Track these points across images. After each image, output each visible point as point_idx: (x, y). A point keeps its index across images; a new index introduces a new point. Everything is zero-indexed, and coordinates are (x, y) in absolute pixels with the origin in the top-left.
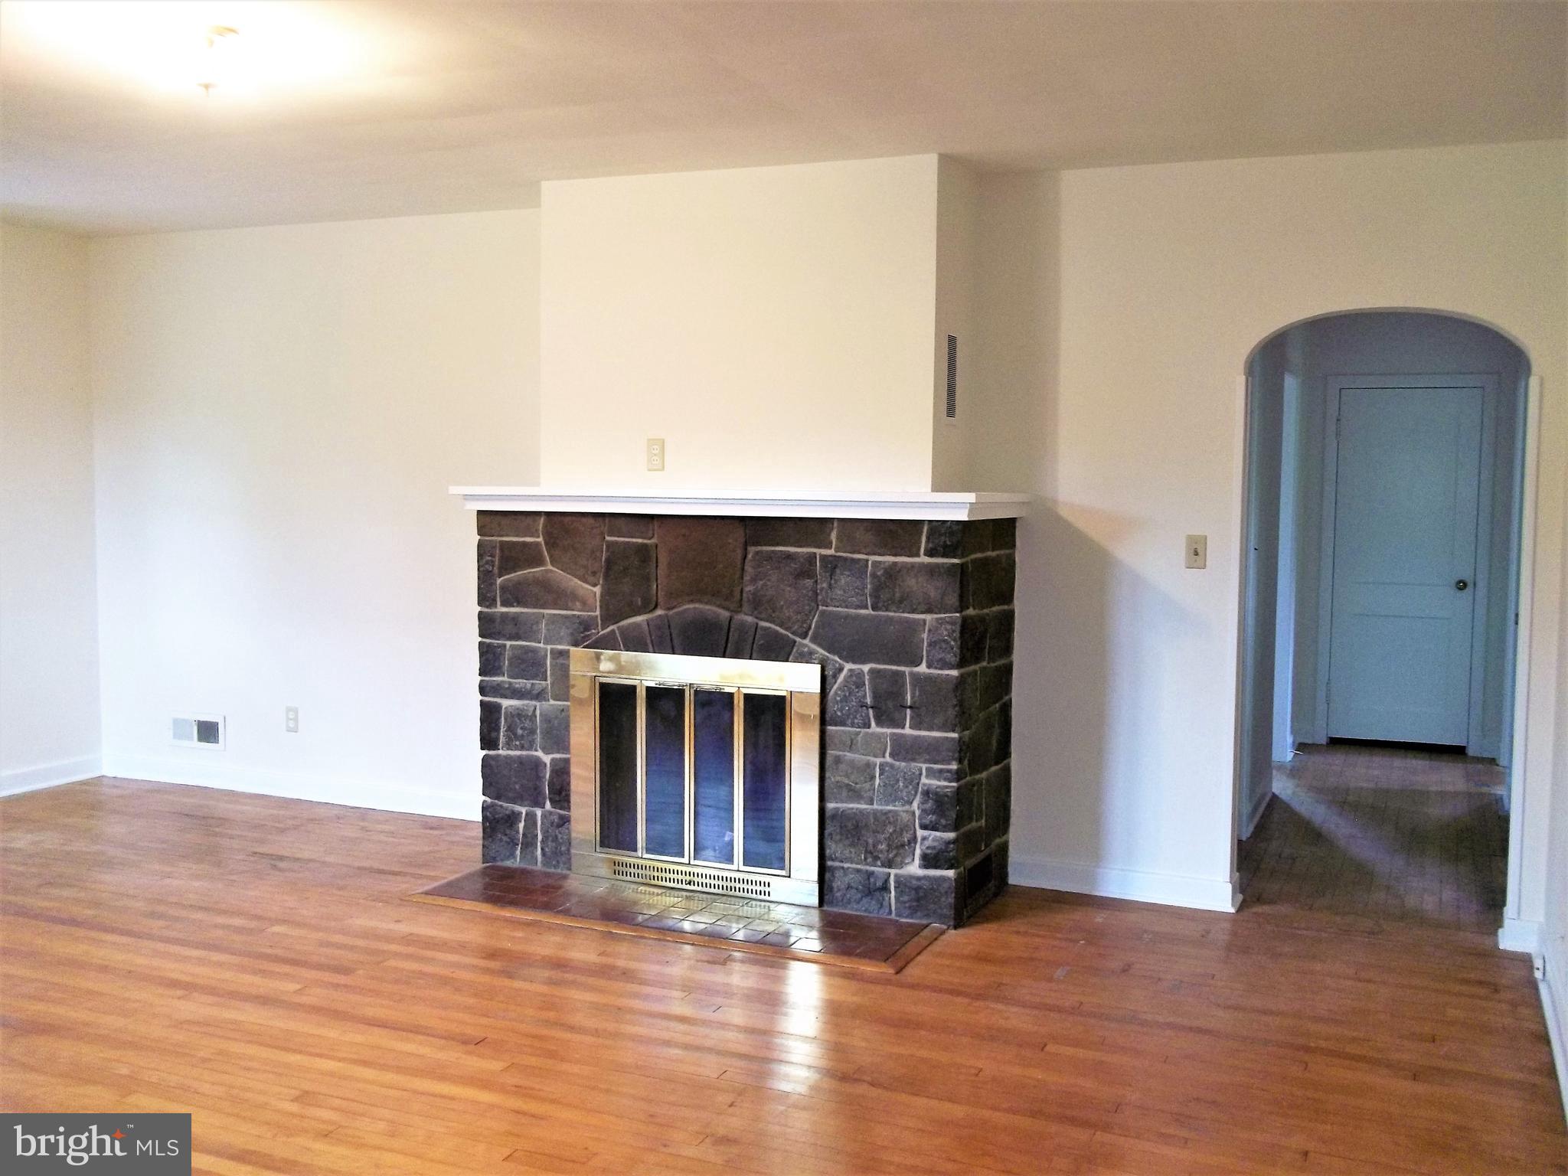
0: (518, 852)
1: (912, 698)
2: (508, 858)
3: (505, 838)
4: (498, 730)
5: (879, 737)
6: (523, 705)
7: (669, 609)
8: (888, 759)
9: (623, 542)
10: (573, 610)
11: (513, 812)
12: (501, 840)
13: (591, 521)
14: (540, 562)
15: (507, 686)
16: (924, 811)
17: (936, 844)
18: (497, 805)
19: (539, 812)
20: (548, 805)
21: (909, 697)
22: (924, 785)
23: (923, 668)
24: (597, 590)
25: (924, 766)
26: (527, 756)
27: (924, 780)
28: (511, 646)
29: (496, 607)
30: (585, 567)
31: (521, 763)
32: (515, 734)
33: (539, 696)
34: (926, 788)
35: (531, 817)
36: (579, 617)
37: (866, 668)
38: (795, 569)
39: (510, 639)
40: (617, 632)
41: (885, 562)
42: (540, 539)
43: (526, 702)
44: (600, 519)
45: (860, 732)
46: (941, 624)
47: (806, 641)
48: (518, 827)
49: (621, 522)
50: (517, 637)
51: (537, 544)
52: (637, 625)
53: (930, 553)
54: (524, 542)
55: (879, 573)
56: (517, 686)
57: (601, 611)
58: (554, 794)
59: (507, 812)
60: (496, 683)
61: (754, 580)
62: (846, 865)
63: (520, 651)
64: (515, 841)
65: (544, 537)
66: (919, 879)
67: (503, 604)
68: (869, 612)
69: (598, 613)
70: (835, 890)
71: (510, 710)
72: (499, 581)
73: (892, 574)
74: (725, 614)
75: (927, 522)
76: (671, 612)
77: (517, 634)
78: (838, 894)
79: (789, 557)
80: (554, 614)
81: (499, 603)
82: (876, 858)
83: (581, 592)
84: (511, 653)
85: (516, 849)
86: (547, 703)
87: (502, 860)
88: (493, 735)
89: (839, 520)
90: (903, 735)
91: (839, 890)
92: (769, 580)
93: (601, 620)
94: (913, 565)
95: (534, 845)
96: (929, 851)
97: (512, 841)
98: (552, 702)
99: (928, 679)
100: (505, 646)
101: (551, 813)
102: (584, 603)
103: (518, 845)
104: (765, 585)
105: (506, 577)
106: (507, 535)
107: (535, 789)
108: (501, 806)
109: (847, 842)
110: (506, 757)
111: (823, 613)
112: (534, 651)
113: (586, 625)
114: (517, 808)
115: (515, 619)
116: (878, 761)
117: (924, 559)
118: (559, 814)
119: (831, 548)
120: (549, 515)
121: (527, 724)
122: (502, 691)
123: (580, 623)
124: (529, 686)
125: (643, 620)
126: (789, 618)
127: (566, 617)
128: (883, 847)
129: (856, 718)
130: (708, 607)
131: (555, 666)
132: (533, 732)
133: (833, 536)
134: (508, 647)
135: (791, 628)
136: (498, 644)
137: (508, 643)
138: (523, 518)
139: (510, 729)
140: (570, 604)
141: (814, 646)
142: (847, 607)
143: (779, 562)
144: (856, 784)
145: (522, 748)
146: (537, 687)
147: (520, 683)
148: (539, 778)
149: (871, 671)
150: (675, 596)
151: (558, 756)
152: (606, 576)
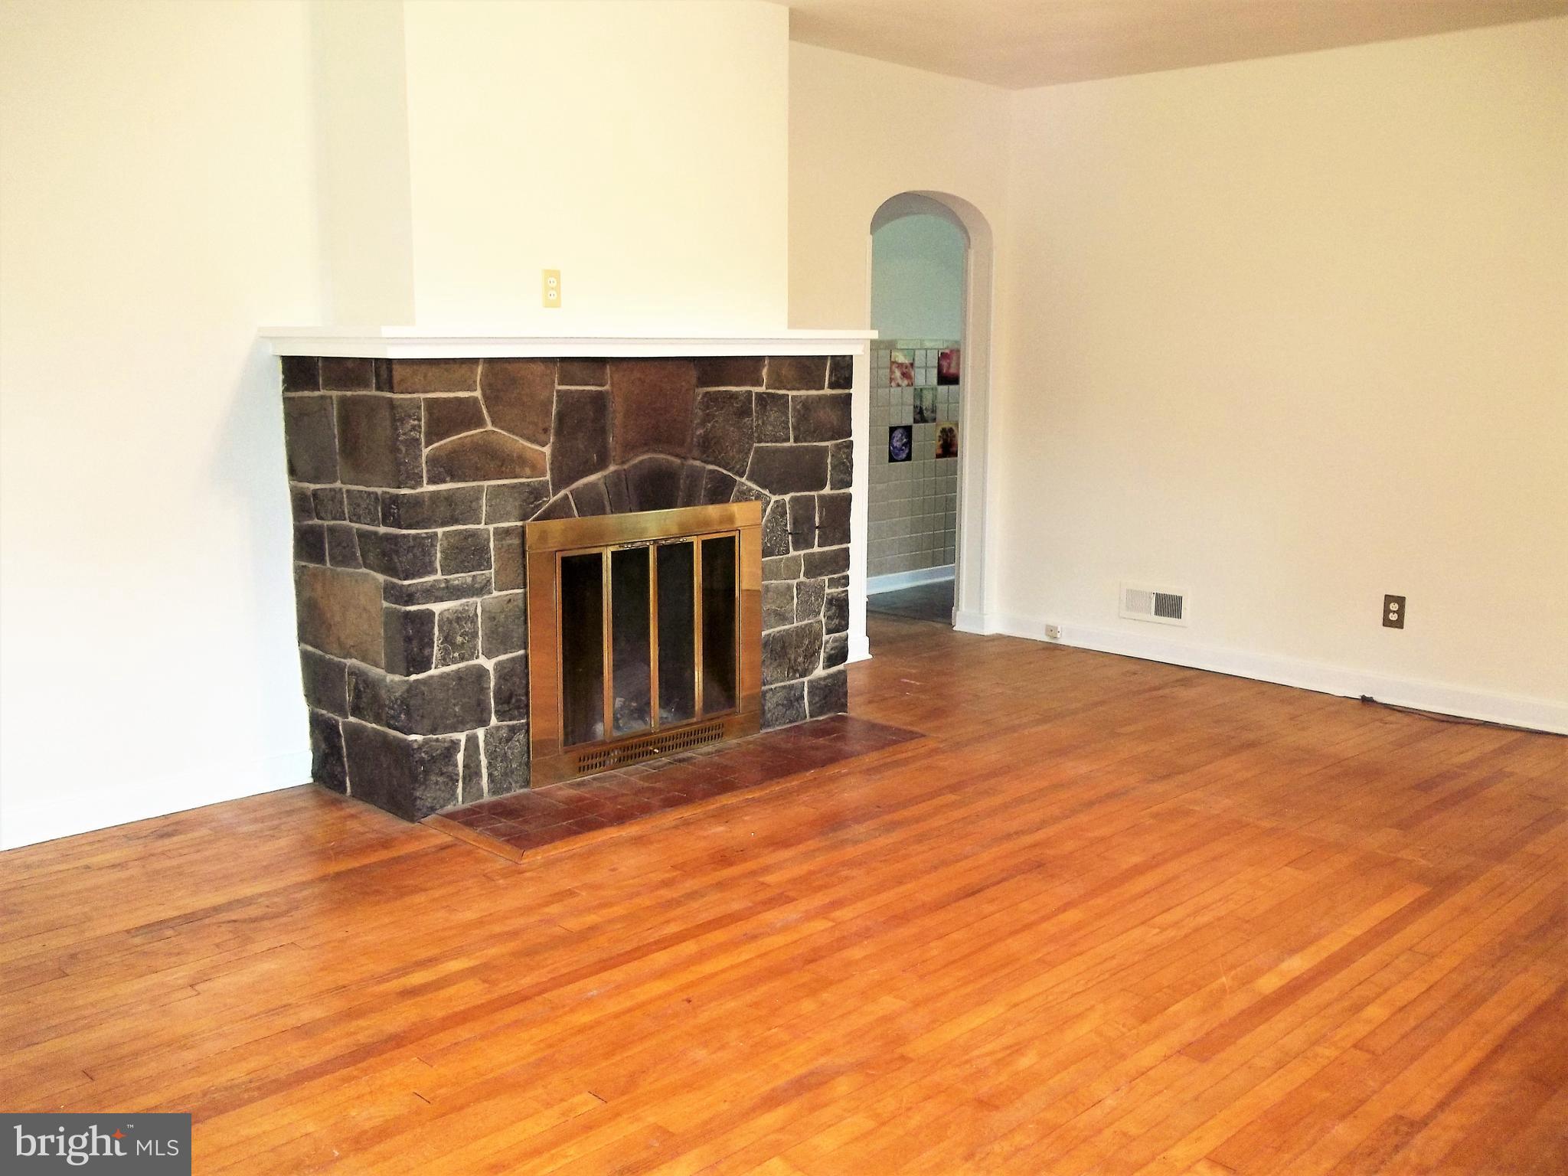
0: (460, 790)
1: (820, 518)
2: (447, 801)
3: (441, 779)
4: (431, 644)
5: (796, 559)
6: (461, 605)
7: (623, 463)
8: (802, 578)
9: (577, 391)
10: (522, 477)
11: (452, 741)
12: (437, 783)
13: (540, 368)
14: (480, 423)
15: (443, 585)
16: (829, 618)
17: (836, 644)
18: (430, 740)
19: (481, 733)
20: (494, 721)
21: (817, 519)
22: (828, 594)
23: (827, 490)
24: (547, 450)
25: (826, 578)
26: (467, 668)
27: (827, 591)
28: (444, 533)
29: (422, 486)
30: (536, 424)
31: (460, 679)
32: (453, 644)
33: (481, 590)
34: (830, 597)
35: (472, 741)
36: (528, 485)
37: (787, 498)
38: (738, 408)
39: (443, 525)
40: (570, 497)
41: (801, 396)
42: (478, 394)
43: (464, 601)
44: (551, 365)
45: (782, 558)
46: (840, 449)
47: (743, 480)
48: (456, 760)
49: (576, 367)
50: (455, 521)
51: (476, 399)
52: (592, 486)
53: (832, 386)
54: (457, 399)
55: (798, 407)
56: (456, 582)
57: (552, 473)
58: (502, 704)
59: (446, 745)
60: (430, 584)
61: (703, 423)
62: (773, 686)
63: (456, 538)
64: (455, 777)
65: (482, 390)
66: (825, 678)
67: (431, 481)
68: (791, 443)
69: (548, 477)
70: (767, 712)
71: (446, 615)
72: (426, 451)
73: (807, 405)
74: (678, 461)
75: (829, 358)
76: (626, 467)
77: (452, 517)
78: (769, 715)
79: (733, 396)
80: (498, 486)
81: (425, 482)
82: (795, 671)
83: (528, 455)
84: (445, 544)
85: (457, 787)
86: (490, 596)
87: (442, 807)
88: (426, 652)
89: (770, 357)
90: (813, 554)
91: (769, 711)
92: (717, 421)
93: (553, 485)
94: (820, 398)
95: (478, 774)
96: (833, 652)
97: (452, 779)
98: (496, 594)
99: (832, 498)
100: (436, 534)
101: (498, 728)
102: (533, 467)
103: (457, 781)
104: (713, 426)
105: (436, 445)
106: (434, 391)
107: (479, 705)
108: (437, 740)
109: (775, 664)
110: (442, 676)
111: (757, 450)
112: (473, 534)
113: (536, 493)
114: (455, 736)
115: (449, 498)
116: (795, 582)
117: (827, 391)
118: (508, 726)
119: (761, 385)
120: (491, 361)
121: (468, 628)
122: (437, 594)
123: (531, 493)
124: (469, 580)
125: (599, 479)
126: (733, 458)
127: (514, 487)
128: (800, 659)
129: (781, 546)
130: (662, 456)
131: (500, 549)
132: (475, 635)
133: (764, 372)
134: (440, 535)
135: (733, 467)
136: (426, 533)
137: (440, 531)
138: (456, 366)
139: (448, 639)
140: (518, 469)
141: (750, 484)
142: (776, 442)
143: (724, 402)
144: (781, 608)
145: (462, 659)
146: (479, 579)
147: (459, 578)
148: (484, 690)
149: (793, 499)
150: (630, 448)
151: (503, 657)
152: (559, 432)
